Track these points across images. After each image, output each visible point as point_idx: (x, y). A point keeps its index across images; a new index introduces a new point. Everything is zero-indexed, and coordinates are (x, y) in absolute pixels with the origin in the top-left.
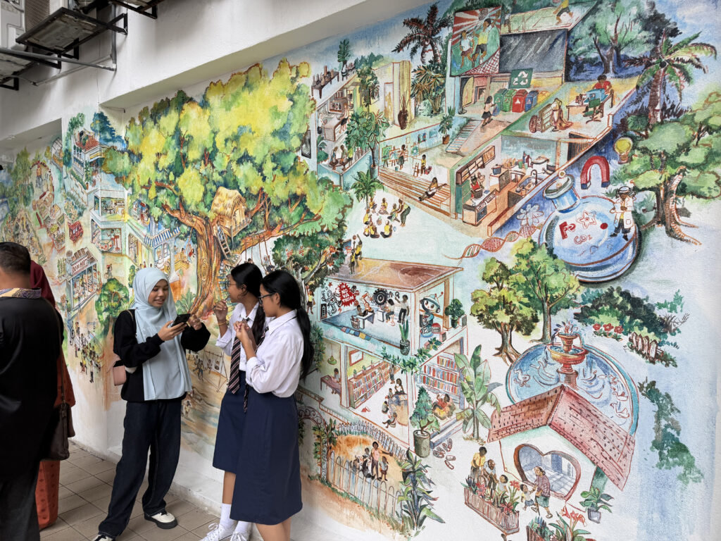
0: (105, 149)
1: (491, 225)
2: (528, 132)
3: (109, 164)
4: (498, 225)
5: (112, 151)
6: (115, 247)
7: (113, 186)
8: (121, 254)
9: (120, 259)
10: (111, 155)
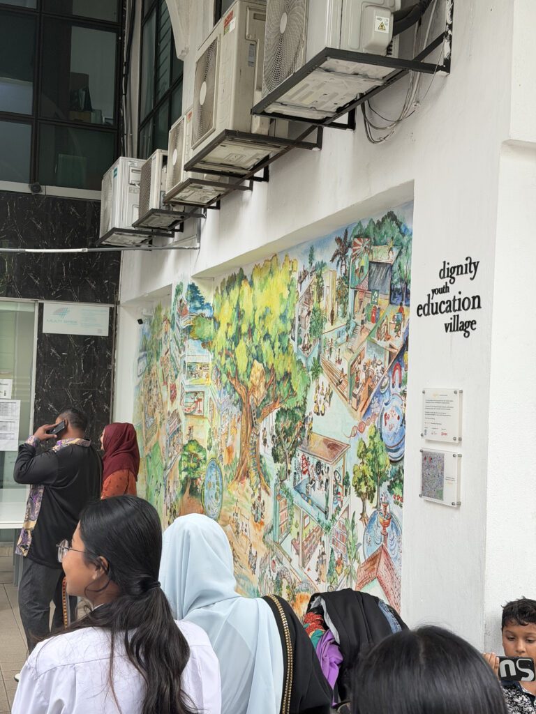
0: (194, 317)
1: (361, 411)
2: (376, 339)
3: (197, 330)
4: (364, 412)
5: (200, 318)
6: (197, 409)
7: (199, 351)
8: (202, 417)
9: (201, 421)
10: (199, 321)
